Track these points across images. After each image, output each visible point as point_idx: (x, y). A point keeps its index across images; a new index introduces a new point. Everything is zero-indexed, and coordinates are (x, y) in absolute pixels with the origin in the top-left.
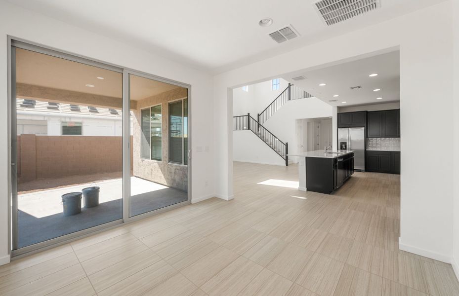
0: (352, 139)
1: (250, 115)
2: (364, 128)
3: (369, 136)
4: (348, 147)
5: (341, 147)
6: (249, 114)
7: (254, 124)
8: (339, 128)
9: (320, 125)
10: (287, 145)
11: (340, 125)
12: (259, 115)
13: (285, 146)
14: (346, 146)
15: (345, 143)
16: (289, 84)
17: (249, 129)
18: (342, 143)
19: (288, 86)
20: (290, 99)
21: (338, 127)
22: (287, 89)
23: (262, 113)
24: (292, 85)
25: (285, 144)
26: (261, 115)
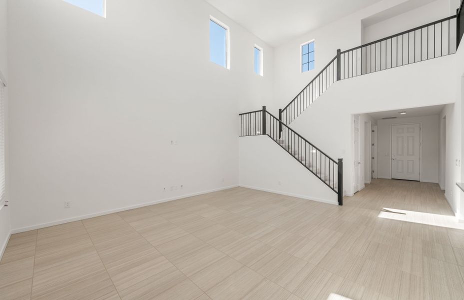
1: (267, 110)
6: (264, 107)
7: (273, 125)
12: (281, 111)
13: (336, 166)
16: (339, 51)
17: (264, 133)
19: (336, 55)
20: (339, 78)
22: (333, 61)
23: (286, 108)
24: (344, 52)
25: (337, 161)
26: (285, 111)
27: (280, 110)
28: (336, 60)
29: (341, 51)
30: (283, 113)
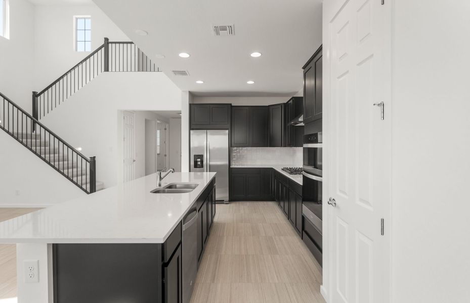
0: (211, 148)
2: (227, 131)
3: (233, 145)
4: (205, 163)
5: (196, 162)
8: (193, 129)
9: (167, 125)
10: (93, 162)
11: (195, 125)
12: (35, 95)
13: (88, 164)
14: (202, 162)
15: (201, 157)
16: (106, 39)
18: (196, 157)
19: (103, 43)
20: (107, 69)
21: (191, 128)
22: (100, 48)
23: (43, 92)
24: (112, 43)
25: (89, 159)
26: (42, 95)
27: (34, 93)
28: (103, 49)
29: (110, 41)
30: (39, 97)
